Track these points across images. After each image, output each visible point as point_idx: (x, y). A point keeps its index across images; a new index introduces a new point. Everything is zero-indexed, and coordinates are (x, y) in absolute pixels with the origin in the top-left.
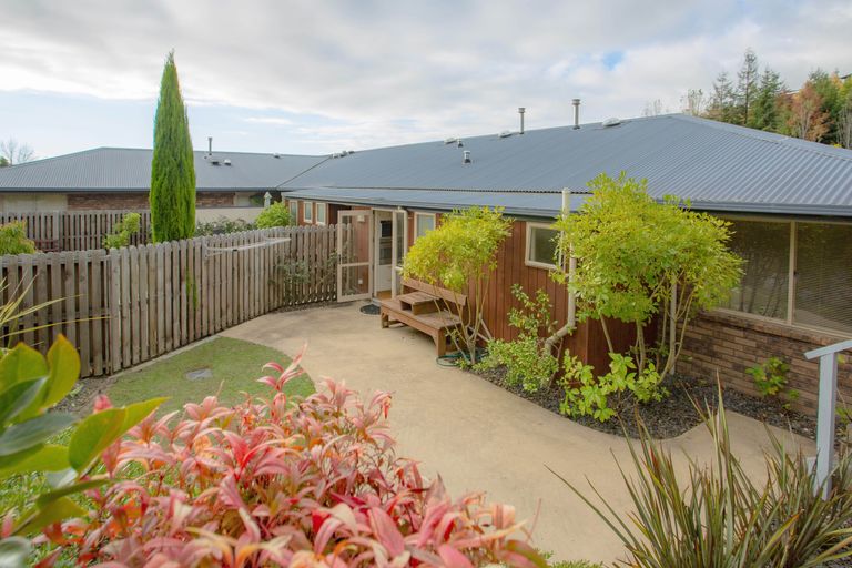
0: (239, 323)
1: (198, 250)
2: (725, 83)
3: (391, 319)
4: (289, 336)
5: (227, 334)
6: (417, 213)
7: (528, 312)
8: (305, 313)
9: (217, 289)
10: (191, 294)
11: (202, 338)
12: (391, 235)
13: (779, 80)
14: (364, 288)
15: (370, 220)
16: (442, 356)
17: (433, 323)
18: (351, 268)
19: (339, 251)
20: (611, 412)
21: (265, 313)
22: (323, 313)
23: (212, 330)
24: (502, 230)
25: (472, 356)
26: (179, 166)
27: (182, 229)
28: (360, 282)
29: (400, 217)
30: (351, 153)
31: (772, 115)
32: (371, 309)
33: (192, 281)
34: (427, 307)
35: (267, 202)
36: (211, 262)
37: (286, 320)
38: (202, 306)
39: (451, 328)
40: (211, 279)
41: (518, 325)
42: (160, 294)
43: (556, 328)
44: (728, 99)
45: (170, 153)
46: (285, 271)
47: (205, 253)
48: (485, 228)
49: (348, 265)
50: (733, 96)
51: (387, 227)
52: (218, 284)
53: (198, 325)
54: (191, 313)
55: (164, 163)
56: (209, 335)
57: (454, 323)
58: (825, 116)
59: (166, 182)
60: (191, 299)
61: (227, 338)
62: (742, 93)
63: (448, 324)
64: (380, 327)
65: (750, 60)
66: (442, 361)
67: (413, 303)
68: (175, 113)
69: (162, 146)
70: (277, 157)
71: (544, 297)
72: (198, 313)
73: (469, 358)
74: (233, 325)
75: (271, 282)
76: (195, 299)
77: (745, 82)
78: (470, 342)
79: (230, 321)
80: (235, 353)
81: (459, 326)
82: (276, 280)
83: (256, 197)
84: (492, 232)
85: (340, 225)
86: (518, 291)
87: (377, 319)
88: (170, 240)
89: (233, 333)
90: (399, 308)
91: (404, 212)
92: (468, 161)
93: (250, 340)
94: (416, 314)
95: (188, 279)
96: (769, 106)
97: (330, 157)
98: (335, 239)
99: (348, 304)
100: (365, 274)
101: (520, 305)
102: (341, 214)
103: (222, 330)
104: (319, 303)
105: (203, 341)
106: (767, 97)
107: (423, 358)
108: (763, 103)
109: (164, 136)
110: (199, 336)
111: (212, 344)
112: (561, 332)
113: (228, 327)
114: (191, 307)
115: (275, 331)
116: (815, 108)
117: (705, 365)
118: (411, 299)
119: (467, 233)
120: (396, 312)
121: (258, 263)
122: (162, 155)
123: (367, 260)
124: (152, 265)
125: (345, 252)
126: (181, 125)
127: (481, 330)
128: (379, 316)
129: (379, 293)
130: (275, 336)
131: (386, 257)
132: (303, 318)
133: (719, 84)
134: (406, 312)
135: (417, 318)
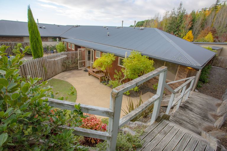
0: (56, 75)
1: (45, 60)
2: (174, 11)
3: (90, 74)
4: (69, 78)
5: (54, 77)
6: (96, 51)
7: (117, 75)
8: (71, 72)
9: (51, 68)
10: (45, 70)
11: (49, 79)
12: (90, 54)
13: (186, 11)
14: (84, 66)
15: (85, 50)
16: (101, 82)
17: (99, 75)
18: (81, 62)
19: (78, 58)
20: (129, 93)
21: (62, 72)
22: (75, 72)
23: (51, 77)
24: (114, 59)
25: (107, 82)
26: (37, 39)
27: (40, 55)
28: (83, 64)
29: (92, 51)
30: (79, 26)
31: (182, 21)
32: (86, 71)
33: (45, 67)
34: (98, 72)
35: (58, 41)
36: (49, 63)
37: (67, 74)
38: (48, 72)
39: (103, 77)
40: (49, 66)
41: (115, 77)
42: (38, 71)
43: (122, 78)
44: (174, 15)
45: (34, 36)
46: (65, 63)
47: (47, 60)
48: (110, 58)
49: (80, 61)
50: (175, 14)
51: (89, 52)
52: (51, 67)
53: (47, 76)
54: (46, 74)
55: (33, 39)
56: (50, 78)
57: (103, 76)
58: (192, 22)
59: (34, 44)
60: (45, 71)
61: (55, 79)
62: (177, 14)
63: (102, 76)
64: (88, 75)
65: (181, 5)
66: (101, 83)
67: (95, 71)
68: (34, 25)
69: (32, 34)
70: (58, 26)
71: (121, 73)
72: (47, 74)
73: (106, 82)
74: (55, 75)
75: (63, 65)
76: (46, 71)
77: (178, 11)
78: (106, 79)
79: (54, 74)
80: (57, 82)
81: (104, 76)
82: (64, 65)
83: (54, 38)
84: (112, 59)
85: (78, 51)
86: (116, 71)
87: (87, 73)
88: (38, 58)
89: (56, 77)
90: (92, 72)
91: (93, 50)
92: (109, 35)
93: (60, 79)
94: (96, 73)
95: (44, 67)
96: (182, 18)
97: (73, 26)
98: (77, 54)
99: (81, 69)
100: (84, 62)
101: (116, 74)
102: (79, 49)
103: (53, 77)
104: (74, 69)
105: (49, 80)
106: (182, 16)
107: (97, 82)
108: (181, 17)
109: (32, 31)
110: (48, 78)
111: (51, 80)
112: (123, 79)
113: (54, 76)
114: (45, 73)
115: (65, 77)
116: (190, 20)
117: (148, 84)
118: (95, 70)
119: (106, 60)
120: (91, 73)
121: (59, 62)
122: (32, 37)
123: (85, 60)
124: (35, 64)
125: (80, 58)
126: (36, 28)
127: (109, 77)
128: (88, 73)
129: (88, 67)
130: (65, 78)
131: (89, 59)
132: (71, 73)
133: (173, 11)
134: (94, 73)
135: (96, 74)
